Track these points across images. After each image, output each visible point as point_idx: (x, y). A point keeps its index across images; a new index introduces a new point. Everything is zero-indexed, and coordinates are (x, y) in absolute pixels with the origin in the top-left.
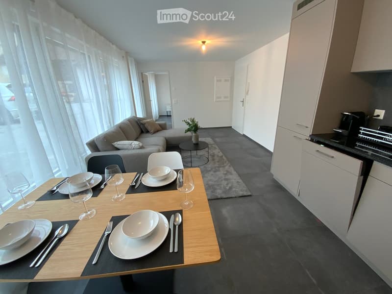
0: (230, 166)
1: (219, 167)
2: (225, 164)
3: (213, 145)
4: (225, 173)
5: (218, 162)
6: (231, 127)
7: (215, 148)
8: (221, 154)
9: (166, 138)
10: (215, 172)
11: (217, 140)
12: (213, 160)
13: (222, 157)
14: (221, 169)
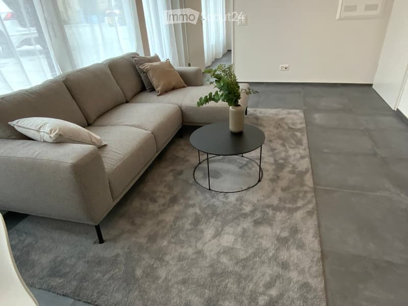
0: (310, 213)
1: (276, 209)
2: (300, 203)
3: (298, 134)
4: (285, 234)
5: (283, 190)
6: (371, 85)
7: (299, 142)
8: (305, 164)
9: (180, 108)
10: (257, 223)
11: (318, 118)
12: (275, 179)
13: (302, 174)
14: (280, 216)
